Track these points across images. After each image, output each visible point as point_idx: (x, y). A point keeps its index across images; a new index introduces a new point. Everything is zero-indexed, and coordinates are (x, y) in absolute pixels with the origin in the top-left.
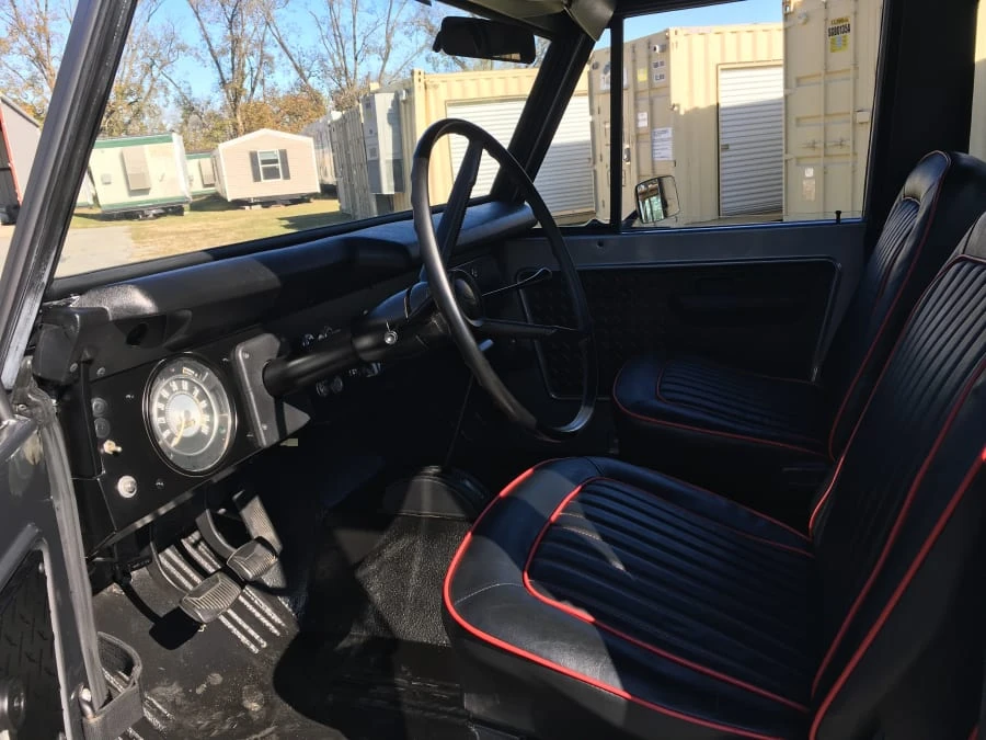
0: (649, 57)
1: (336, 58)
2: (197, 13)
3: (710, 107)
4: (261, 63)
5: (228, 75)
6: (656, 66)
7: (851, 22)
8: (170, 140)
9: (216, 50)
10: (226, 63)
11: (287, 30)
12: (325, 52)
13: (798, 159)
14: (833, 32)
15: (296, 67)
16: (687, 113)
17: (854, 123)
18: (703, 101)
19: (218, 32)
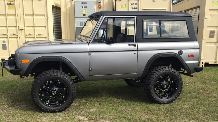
14: (9, 4)
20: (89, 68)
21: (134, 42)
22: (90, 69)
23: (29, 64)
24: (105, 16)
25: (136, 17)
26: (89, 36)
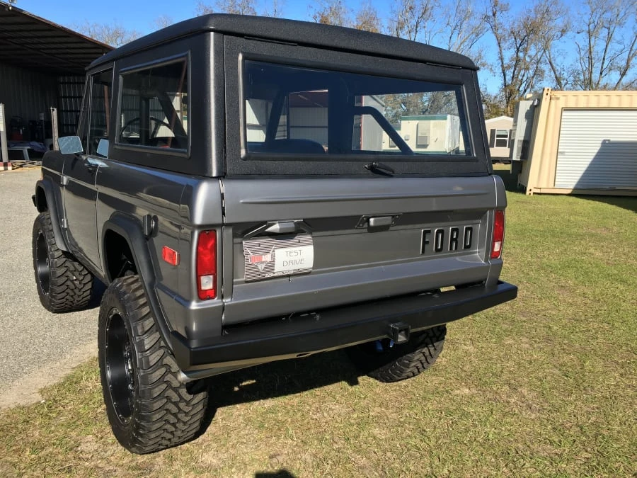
1: (587, 73)
2: (499, 43)
4: (535, 74)
5: (509, 81)
8: (446, 119)
9: (505, 66)
10: (509, 74)
11: (557, 54)
12: (580, 68)
15: (556, 78)
19: (509, 54)
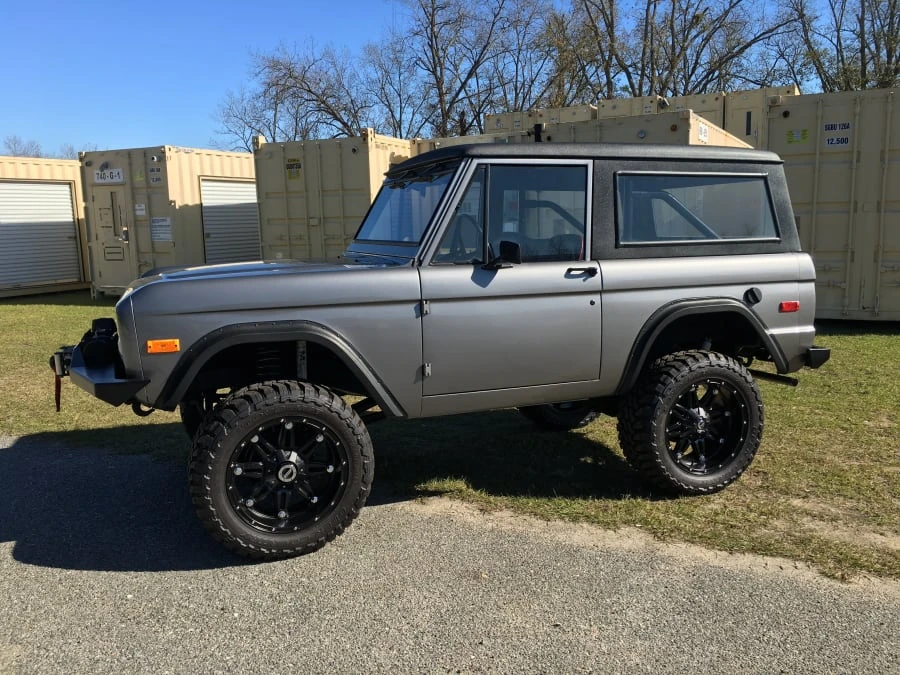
0: (146, 164)
3: (196, 205)
6: (152, 170)
7: (301, 162)
13: (270, 246)
14: (290, 167)
16: (180, 207)
17: (308, 226)
18: (191, 200)
20: (423, 367)
21: (588, 258)
22: (428, 370)
23: (180, 356)
24: (476, 162)
25: (590, 162)
26: (418, 240)
